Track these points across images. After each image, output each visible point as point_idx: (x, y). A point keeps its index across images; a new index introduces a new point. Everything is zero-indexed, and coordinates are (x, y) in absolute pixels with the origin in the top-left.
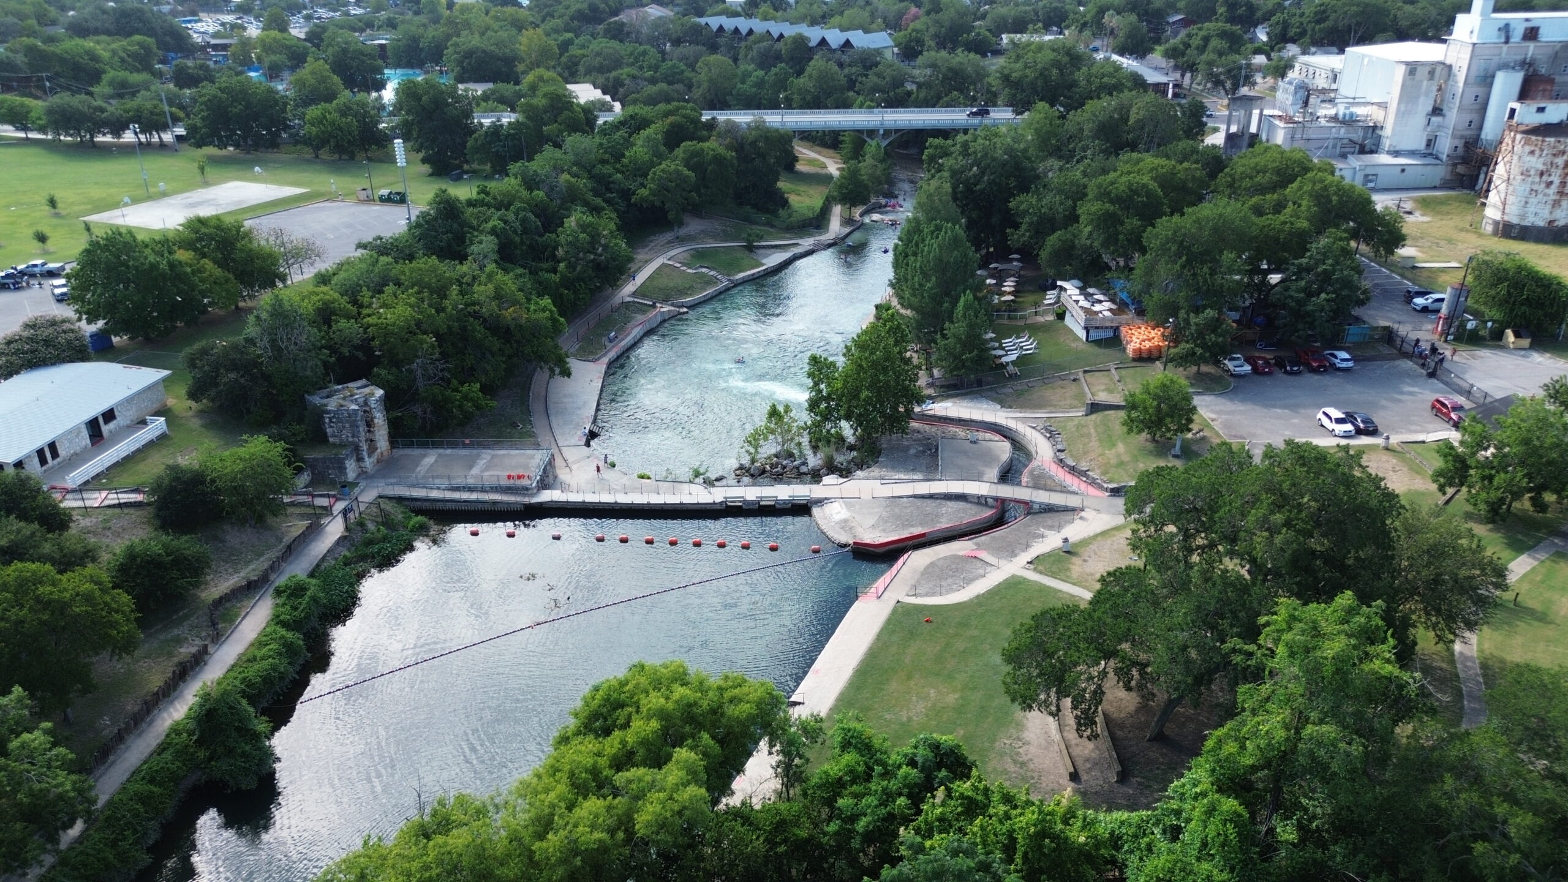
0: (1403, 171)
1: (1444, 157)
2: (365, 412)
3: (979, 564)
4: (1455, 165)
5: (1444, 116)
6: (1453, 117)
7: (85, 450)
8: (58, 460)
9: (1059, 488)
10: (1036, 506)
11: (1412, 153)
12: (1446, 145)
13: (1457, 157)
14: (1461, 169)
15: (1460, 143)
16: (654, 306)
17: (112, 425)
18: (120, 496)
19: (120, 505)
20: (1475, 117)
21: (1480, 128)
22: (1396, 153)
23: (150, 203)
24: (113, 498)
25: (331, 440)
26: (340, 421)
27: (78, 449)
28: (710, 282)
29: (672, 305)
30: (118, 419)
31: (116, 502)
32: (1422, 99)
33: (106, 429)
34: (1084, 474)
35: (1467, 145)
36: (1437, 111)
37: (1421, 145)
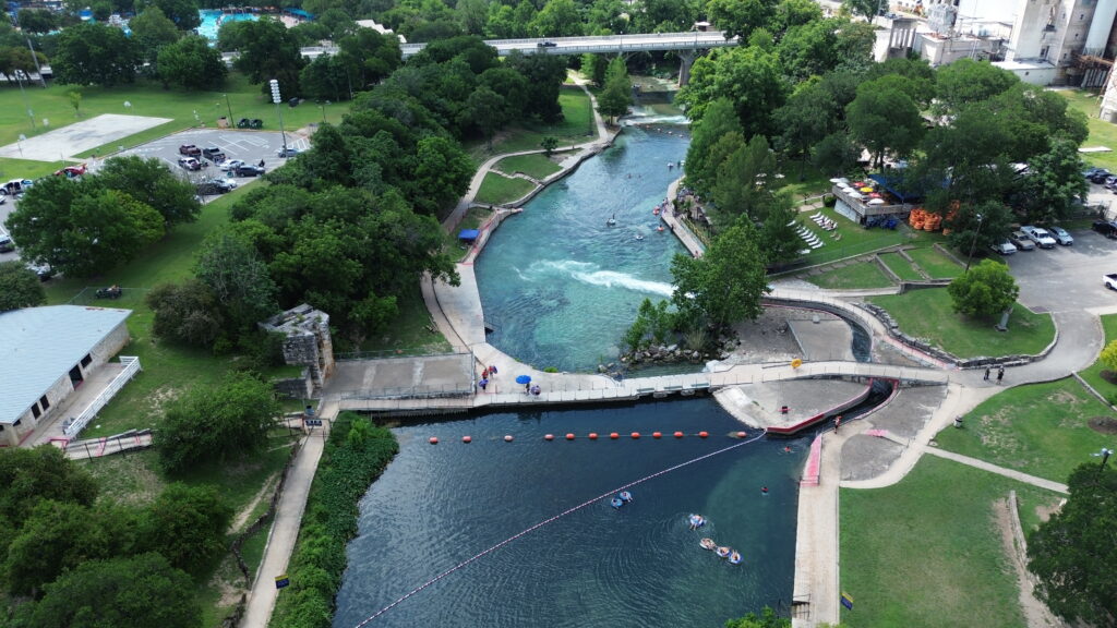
0: (1027, 74)
1: (1056, 63)
2: (316, 335)
3: (888, 444)
4: (1065, 68)
5: (1055, 31)
6: (1064, 33)
7: (70, 395)
8: (49, 409)
9: (915, 365)
10: (905, 383)
11: (1031, 60)
12: (1057, 53)
13: (1066, 62)
14: (1070, 71)
15: (1068, 52)
16: (491, 209)
17: (90, 367)
18: (122, 441)
19: (123, 453)
20: (1080, 31)
21: (1084, 39)
22: (1020, 60)
23: (39, 137)
24: (113, 446)
25: (288, 362)
26: (296, 345)
27: (64, 396)
28: (528, 185)
29: (504, 207)
30: (94, 360)
31: (117, 449)
32: (1040, 19)
33: (84, 372)
34: (927, 349)
35: (1073, 53)
36: (1050, 28)
37: (1037, 54)
